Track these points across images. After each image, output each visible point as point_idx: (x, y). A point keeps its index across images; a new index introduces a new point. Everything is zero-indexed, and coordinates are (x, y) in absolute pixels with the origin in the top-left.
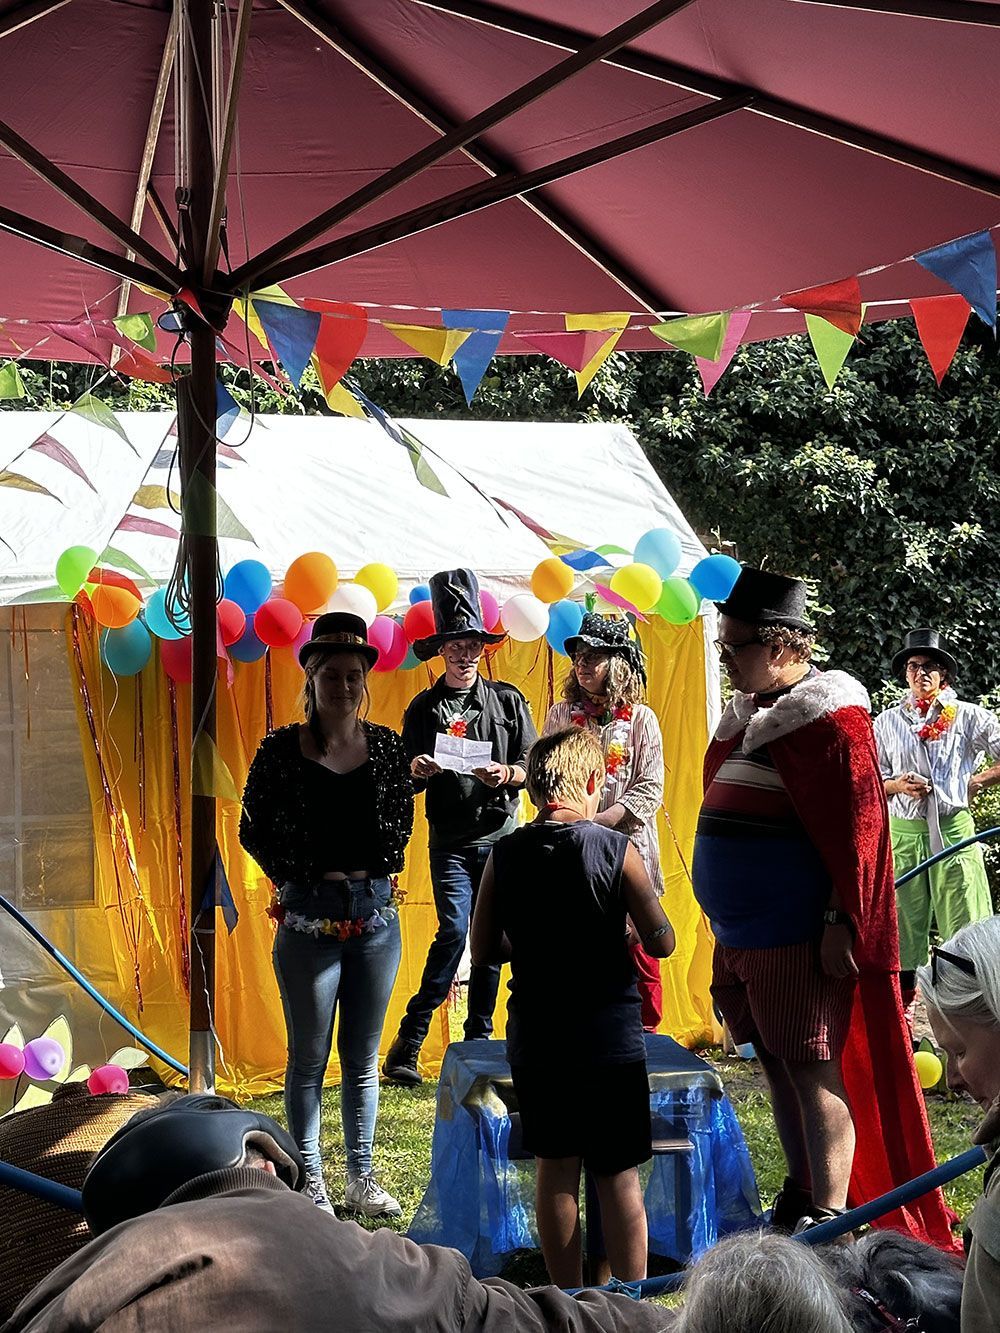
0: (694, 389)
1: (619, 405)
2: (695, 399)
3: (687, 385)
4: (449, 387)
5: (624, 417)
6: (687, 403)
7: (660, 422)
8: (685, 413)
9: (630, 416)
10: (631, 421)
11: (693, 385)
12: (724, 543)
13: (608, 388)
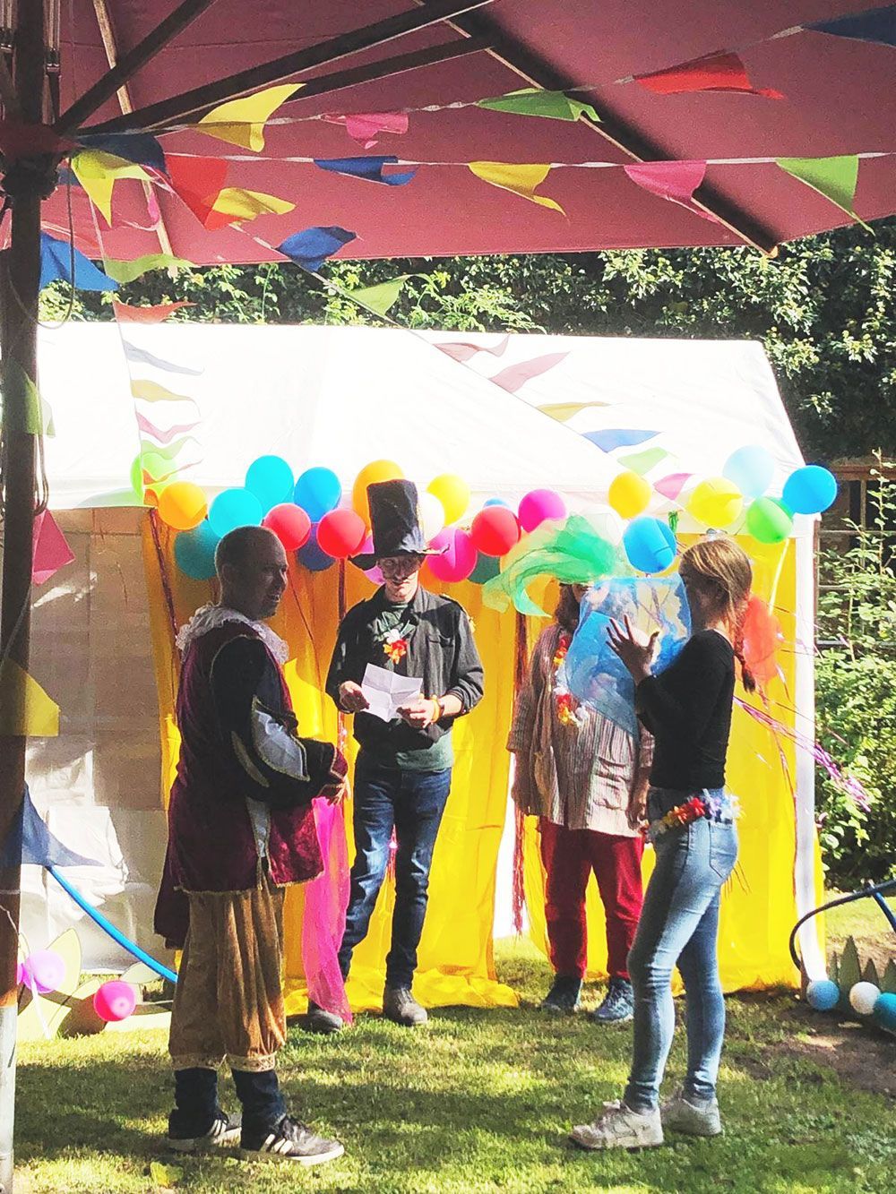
0: (877, 313)
1: (800, 328)
2: (877, 323)
3: (871, 310)
4: (637, 310)
5: (805, 340)
6: (869, 327)
7: (840, 345)
8: (867, 336)
9: (811, 339)
10: (812, 344)
11: (877, 309)
12: (885, 464)
13: (789, 312)
